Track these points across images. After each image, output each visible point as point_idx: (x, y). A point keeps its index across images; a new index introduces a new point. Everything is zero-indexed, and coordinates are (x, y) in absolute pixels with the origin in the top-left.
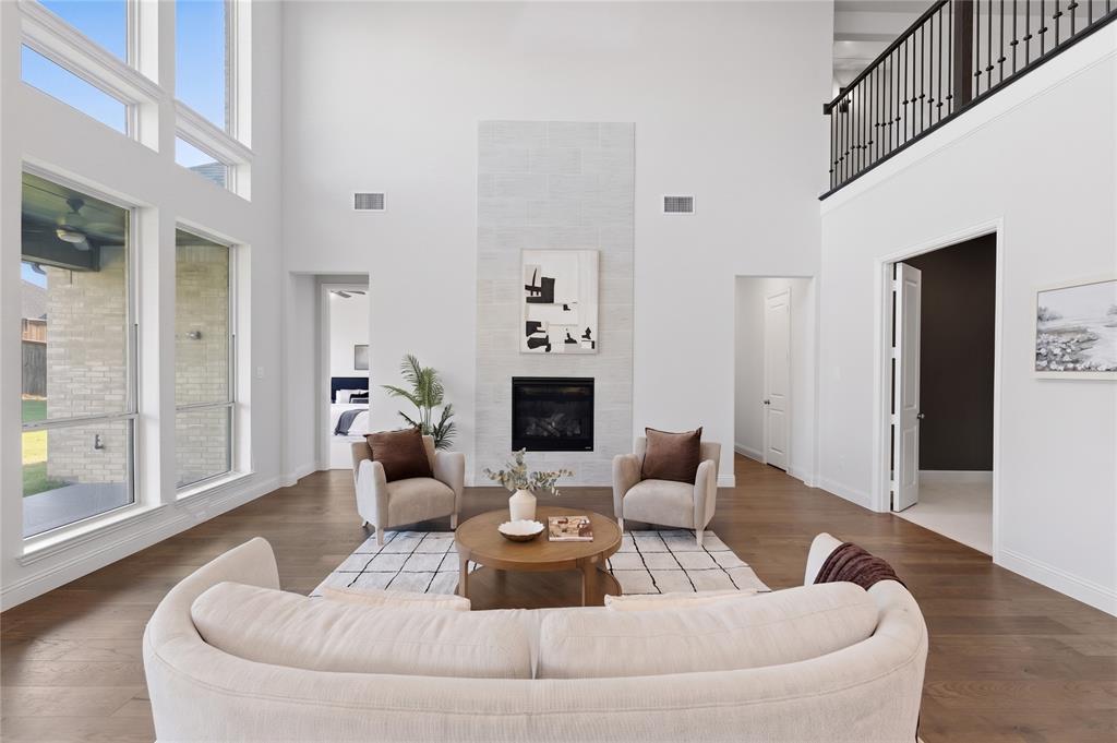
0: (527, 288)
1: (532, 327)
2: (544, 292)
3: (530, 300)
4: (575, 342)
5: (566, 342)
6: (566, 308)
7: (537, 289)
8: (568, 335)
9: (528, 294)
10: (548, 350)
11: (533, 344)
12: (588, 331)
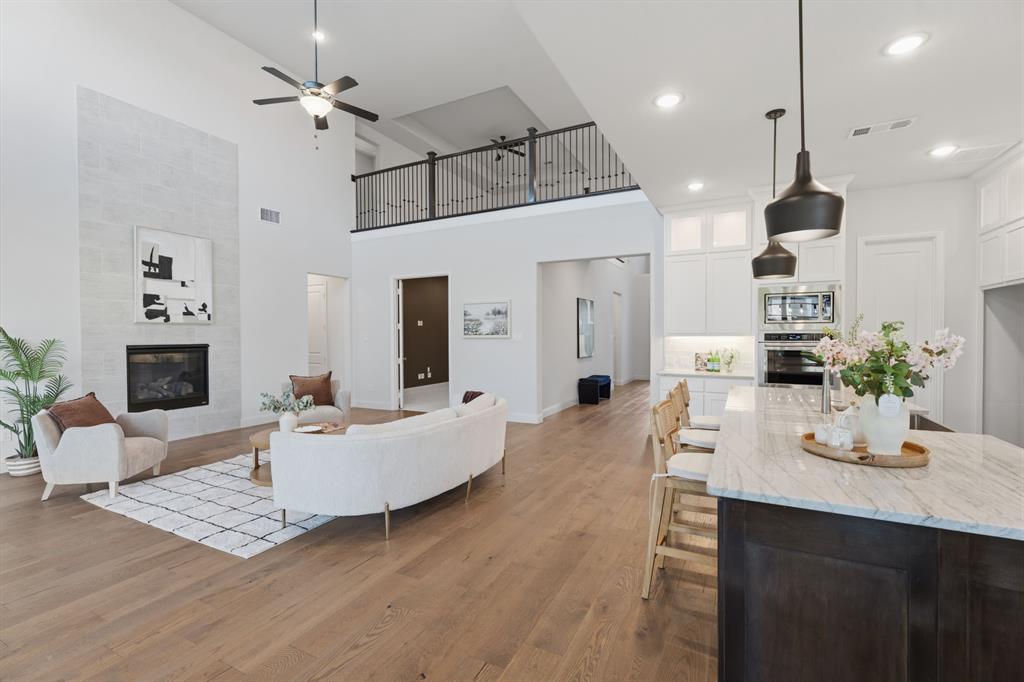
0: (144, 263)
1: (149, 299)
2: (162, 268)
3: (146, 275)
4: (192, 314)
5: (184, 314)
6: (183, 284)
7: (155, 266)
8: (186, 308)
9: (146, 269)
10: (167, 319)
11: (151, 315)
12: (204, 306)
